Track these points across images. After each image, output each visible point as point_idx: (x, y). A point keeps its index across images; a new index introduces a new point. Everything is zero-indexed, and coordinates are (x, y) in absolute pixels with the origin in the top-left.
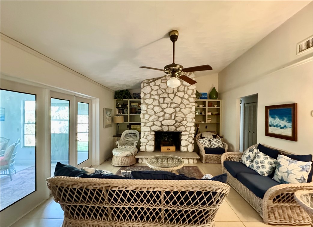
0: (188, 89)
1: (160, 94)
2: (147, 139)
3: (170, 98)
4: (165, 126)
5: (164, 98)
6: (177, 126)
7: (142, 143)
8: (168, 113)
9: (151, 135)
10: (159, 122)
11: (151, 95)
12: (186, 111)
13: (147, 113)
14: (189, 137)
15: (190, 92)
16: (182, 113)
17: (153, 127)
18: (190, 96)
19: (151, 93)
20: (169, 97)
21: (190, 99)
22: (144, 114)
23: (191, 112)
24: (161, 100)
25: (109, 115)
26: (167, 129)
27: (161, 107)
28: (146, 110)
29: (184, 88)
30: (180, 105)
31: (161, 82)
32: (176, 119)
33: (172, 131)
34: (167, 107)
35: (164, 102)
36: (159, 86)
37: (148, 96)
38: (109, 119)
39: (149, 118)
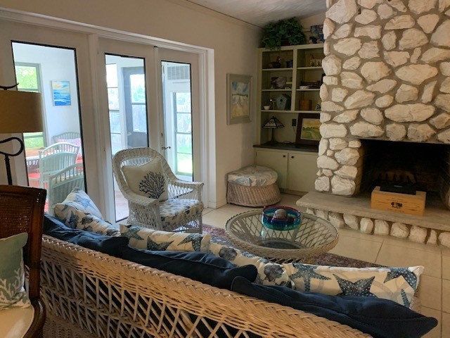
1: (388, 20)
2: (335, 160)
3: (421, 29)
4: (397, 123)
5: (399, 33)
6: (439, 126)
7: (321, 169)
8: (408, 83)
9: (348, 150)
10: (377, 110)
11: (356, 26)
13: (340, 84)
17: (356, 125)
19: (356, 19)
20: (417, 27)
22: (329, 88)
24: (389, 40)
25: (241, 92)
26: (404, 134)
27: (386, 64)
28: (335, 73)
32: (437, 103)
33: (420, 140)
34: (408, 63)
35: (397, 43)
37: (346, 29)
38: (242, 101)
39: (345, 99)
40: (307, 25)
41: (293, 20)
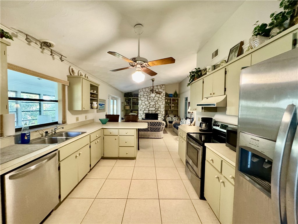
1: (148, 95)
3: (153, 97)
6: (156, 111)
8: (152, 105)
9: (143, 115)
10: (147, 109)
11: (144, 96)
12: (160, 104)
13: (142, 105)
14: (162, 116)
16: (158, 105)
17: (144, 111)
18: (162, 96)
21: (162, 98)
22: (140, 105)
23: (163, 104)
24: (149, 98)
25: (123, 105)
26: (151, 112)
27: (148, 102)
28: (141, 103)
30: (157, 100)
32: (156, 108)
33: (154, 113)
36: (147, 91)
37: (142, 96)
38: (123, 107)
40: (133, 93)
41: (131, 92)
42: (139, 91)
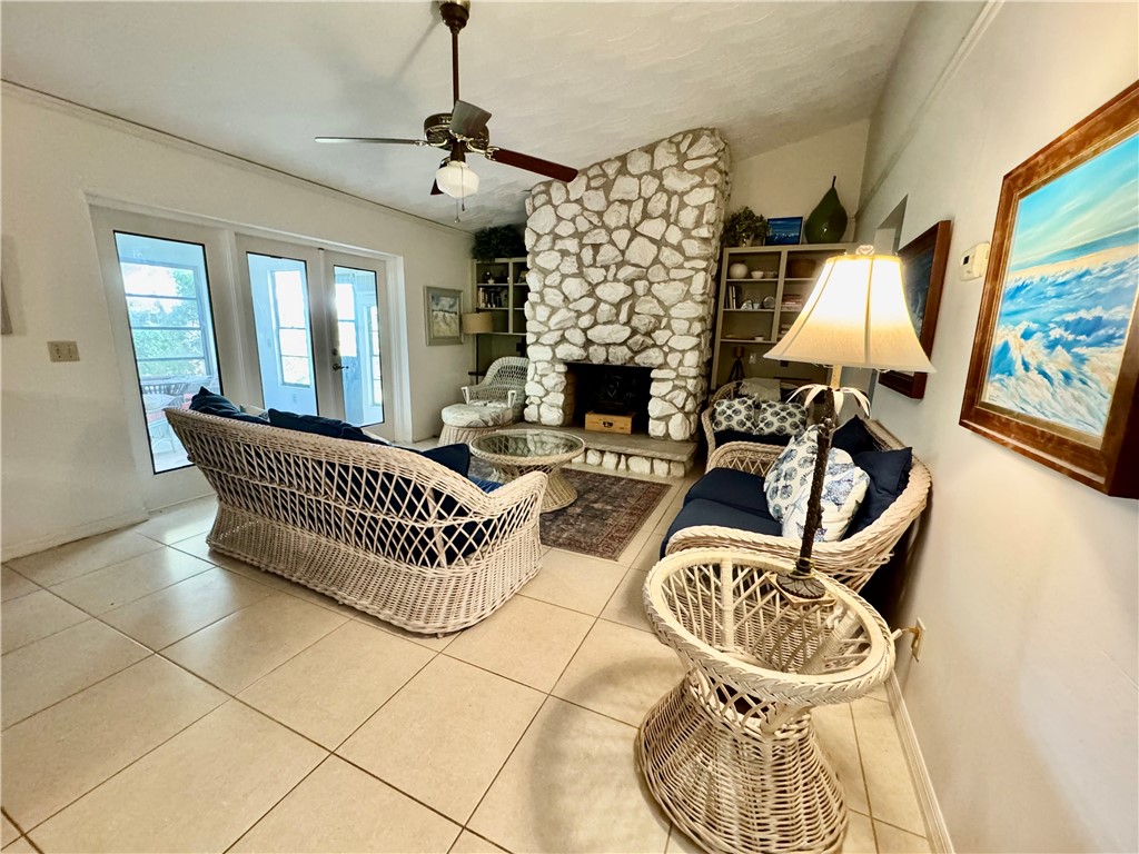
0: (683, 205)
1: (584, 234)
2: (542, 385)
3: (615, 245)
4: (599, 345)
5: (596, 247)
6: (636, 349)
7: (530, 396)
8: (606, 302)
9: (554, 374)
10: (579, 331)
11: (557, 237)
12: (669, 292)
13: (543, 302)
14: (675, 387)
15: (688, 218)
16: (655, 301)
17: (561, 347)
18: (687, 233)
19: (557, 230)
20: (612, 242)
21: (686, 244)
22: (533, 305)
23: (688, 295)
24: (587, 255)
25: (447, 309)
26: (604, 357)
27: (586, 281)
28: (539, 289)
29: (668, 205)
30: (648, 269)
31: (588, 188)
32: (633, 324)
33: (619, 363)
34: (605, 280)
35: (595, 260)
36: (579, 201)
37: (547, 240)
38: (448, 319)
39: (549, 318)
42: (529, 208)
